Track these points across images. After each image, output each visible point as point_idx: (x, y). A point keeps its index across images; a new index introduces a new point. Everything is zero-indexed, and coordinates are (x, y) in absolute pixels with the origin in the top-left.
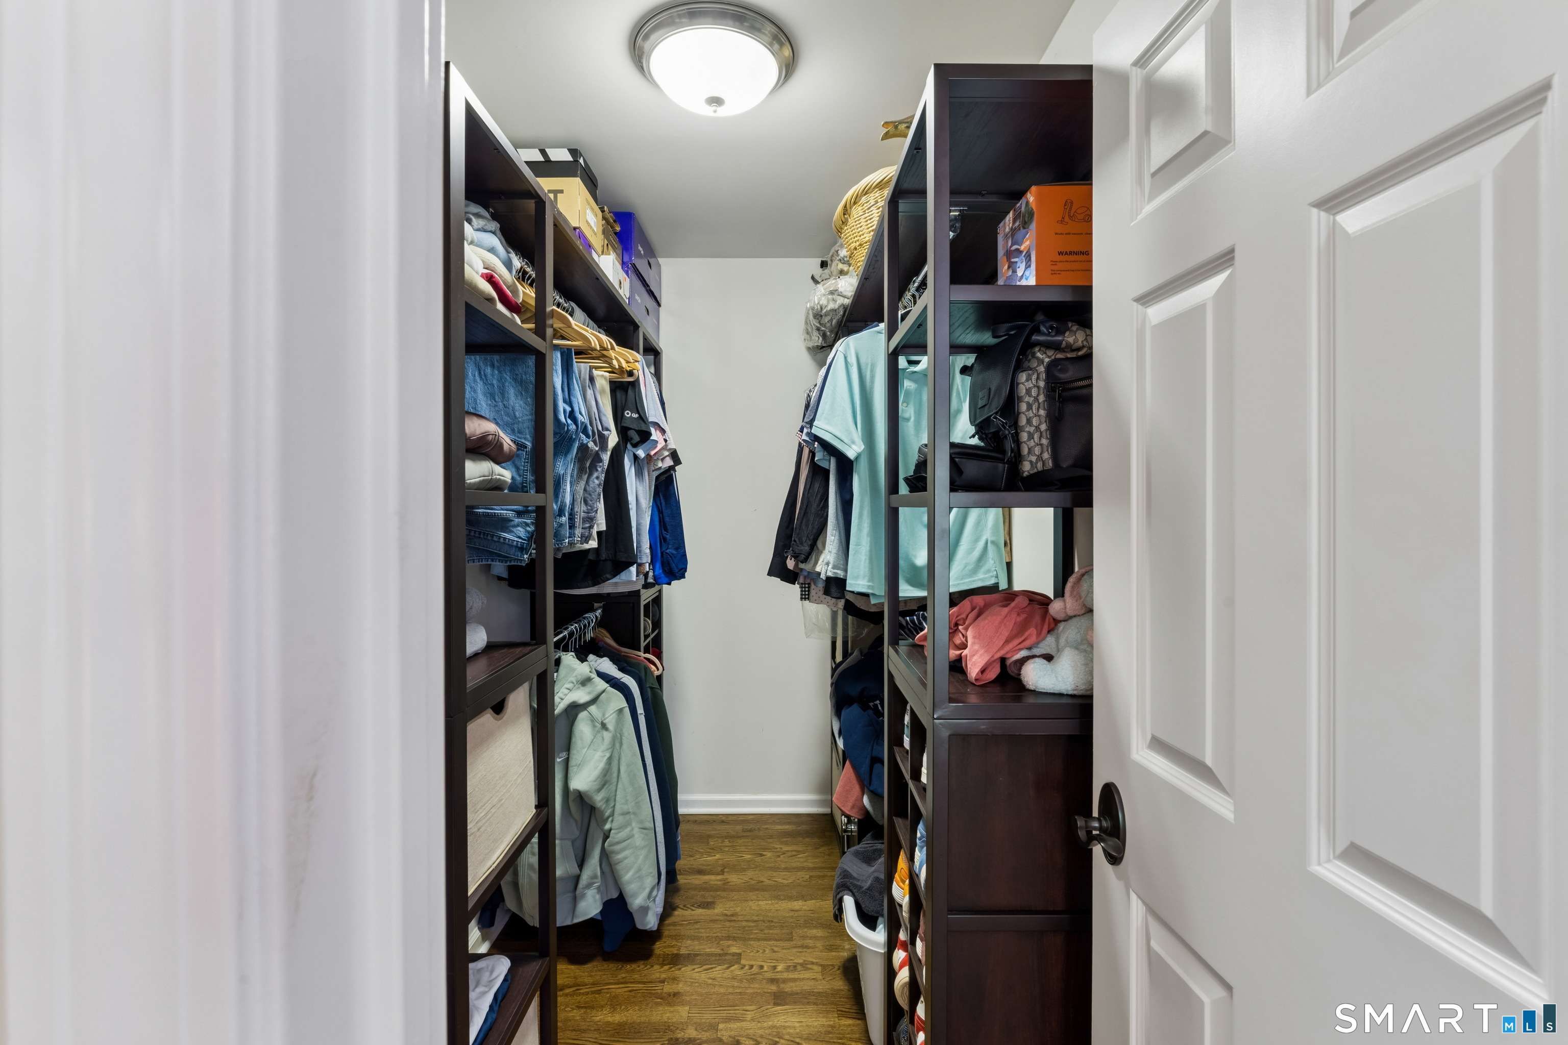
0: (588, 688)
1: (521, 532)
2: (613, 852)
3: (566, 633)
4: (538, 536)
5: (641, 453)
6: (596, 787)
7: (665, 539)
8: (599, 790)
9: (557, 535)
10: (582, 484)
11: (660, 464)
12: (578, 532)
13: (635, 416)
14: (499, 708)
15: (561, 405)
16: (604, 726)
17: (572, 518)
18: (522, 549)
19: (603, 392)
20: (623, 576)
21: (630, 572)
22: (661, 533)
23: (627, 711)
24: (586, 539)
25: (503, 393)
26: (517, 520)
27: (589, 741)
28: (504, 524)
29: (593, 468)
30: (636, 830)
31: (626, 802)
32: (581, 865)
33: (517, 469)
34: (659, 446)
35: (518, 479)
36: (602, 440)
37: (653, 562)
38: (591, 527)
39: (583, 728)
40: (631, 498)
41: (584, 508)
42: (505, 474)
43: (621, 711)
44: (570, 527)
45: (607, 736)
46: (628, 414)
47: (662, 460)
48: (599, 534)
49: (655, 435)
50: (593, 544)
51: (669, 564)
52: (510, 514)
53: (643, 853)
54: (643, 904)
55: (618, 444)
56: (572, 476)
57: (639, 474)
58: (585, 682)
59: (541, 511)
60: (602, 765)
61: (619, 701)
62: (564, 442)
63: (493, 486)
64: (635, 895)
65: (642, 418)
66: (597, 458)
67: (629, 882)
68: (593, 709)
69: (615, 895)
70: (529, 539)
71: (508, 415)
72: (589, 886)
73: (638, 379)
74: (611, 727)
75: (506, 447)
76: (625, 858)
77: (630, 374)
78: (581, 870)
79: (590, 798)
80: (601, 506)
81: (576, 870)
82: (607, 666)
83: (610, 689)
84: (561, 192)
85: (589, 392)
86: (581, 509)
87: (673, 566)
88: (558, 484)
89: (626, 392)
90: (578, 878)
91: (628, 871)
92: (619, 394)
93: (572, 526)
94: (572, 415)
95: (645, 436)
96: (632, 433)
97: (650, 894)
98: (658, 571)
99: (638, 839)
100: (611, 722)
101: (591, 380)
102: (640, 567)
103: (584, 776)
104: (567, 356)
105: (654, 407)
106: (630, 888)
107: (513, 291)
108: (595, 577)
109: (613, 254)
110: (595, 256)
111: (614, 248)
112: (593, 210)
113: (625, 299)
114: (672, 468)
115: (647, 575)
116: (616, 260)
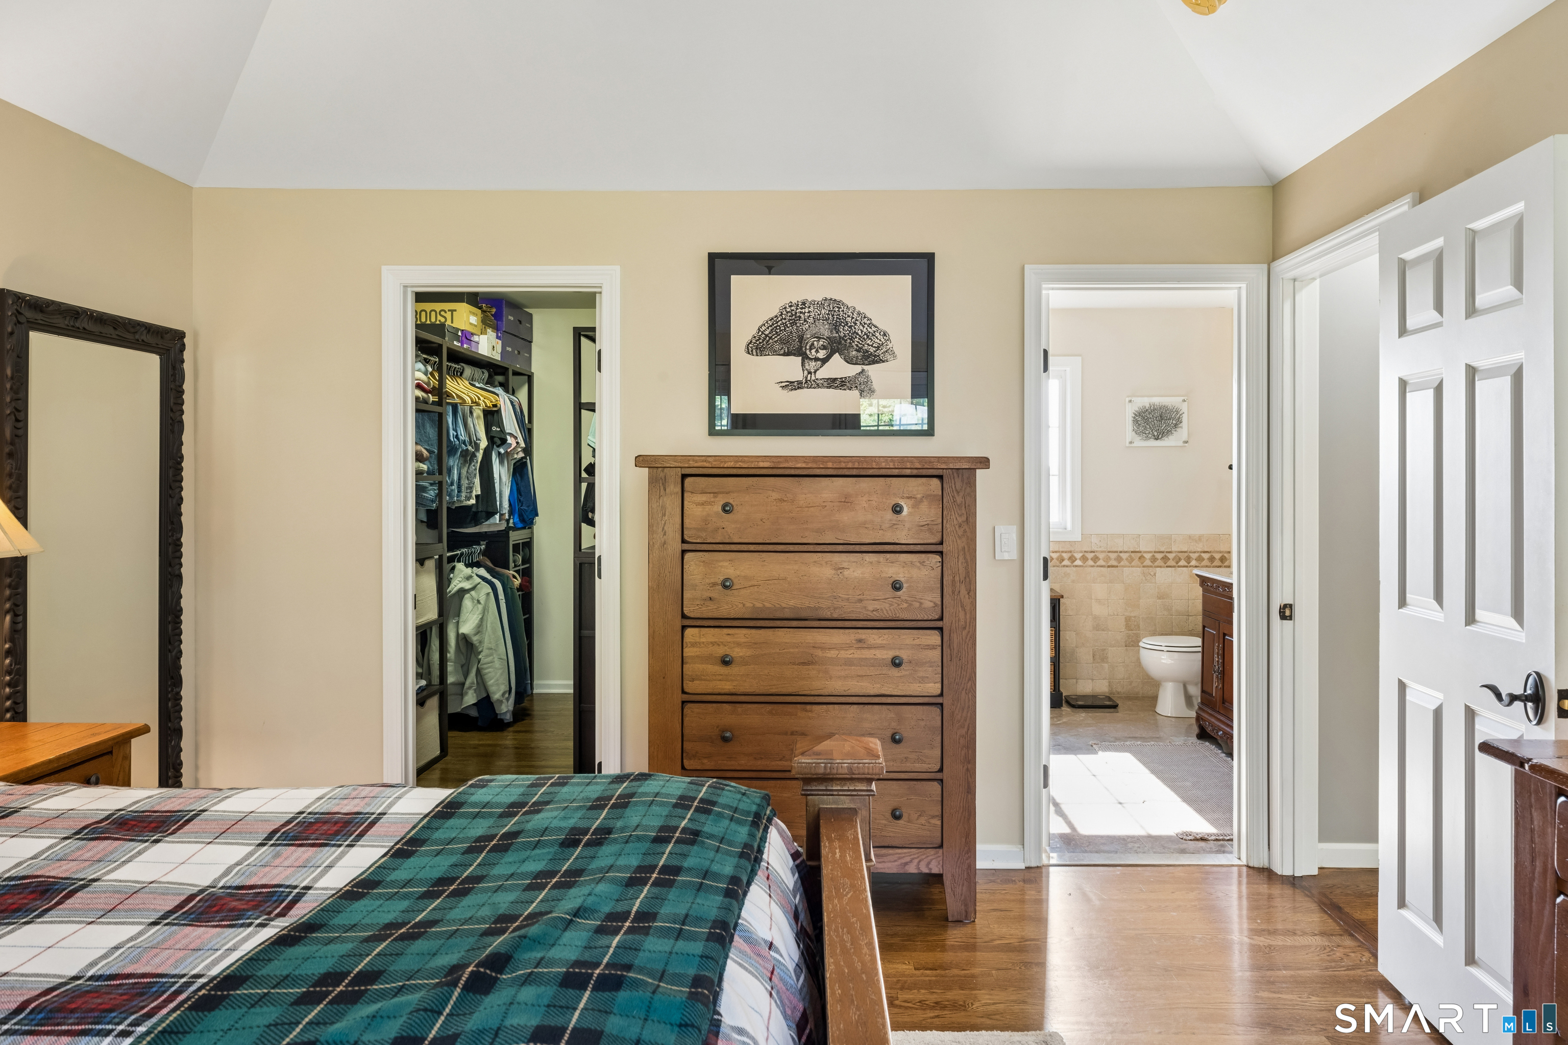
0: (470, 582)
1: (432, 493)
2: (482, 669)
3: (459, 552)
4: (440, 495)
5: (502, 451)
6: (473, 633)
7: (520, 500)
8: (476, 634)
9: (450, 495)
10: (466, 469)
11: (516, 456)
12: (463, 495)
13: (498, 429)
14: (422, 563)
15: (452, 432)
16: (479, 602)
17: (459, 487)
18: (433, 501)
19: (478, 417)
20: (491, 521)
21: (495, 518)
22: (518, 497)
23: (492, 594)
24: (469, 498)
25: (424, 426)
26: (430, 488)
27: (470, 610)
28: (424, 489)
29: (471, 460)
30: (496, 659)
31: (490, 643)
32: (466, 677)
33: (431, 463)
34: (513, 447)
35: (431, 468)
36: (477, 447)
37: (511, 513)
38: (471, 492)
39: (467, 602)
40: (496, 476)
41: (467, 482)
42: (424, 467)
43: (488, 594)
44: (458, 492)
45: (480, 607)
46: (494, 428)
47: (517, 453)
48: (477, 496)
49: (510, 440)
50: (473, 501)
51: (522, 515)
52: (427, 485)
53: (500, 671)
54: (499, 698)
55: (488, 446)
56: (458, 466)
57: (501, 462)
58: (469, 578)
59: (440, 484)
60: (477, 622)
61: (488, 589)
62: (452, 450)
63: (419, 473)
64: (495, 693)
65: (503, 431)
66: (474, 455)
67: (492, 686)
68: (473, 593)
69: (484, 695)
70: (436, 497)
71: (426, 437)
72: (470, 688)
73: (500, 408)
74: (482, 602)
75: (425, 455)
76: (489, 672)
77: (495, 406)
78: (466, 679)
79: (470, 638)
80: (477, 481)
81: (462, 679)
82: (482, 572)
83: (483, 582)
84: (455, 310)
85: (470, 420)
86: (465, 482)
87: (525, 517)
88: (450, 471)
89: (493, 415)
90: (463, 684)
91: (491, 680)
92: (489, 417)
93: (459, 491)
94: (457, 437)
95: (504, 441)
96: (497, 439)
97: (503, 695)
98: (517, 519)
99: (497, 664)
100: (483, 599)
101: (471, 413)
102: (502, 515)
103: (467, 627)
104: (455, 407)
105: (510, 424)
106: (492, 689)
107: (428, 384)
108: (476, 521)
109: (489, 331)
110: (475, 338)
111: (490, 326)
112: (474, 314)
113: (497, 356)
114: (525, 458)
115: (508, 521)
116: (491, 334)
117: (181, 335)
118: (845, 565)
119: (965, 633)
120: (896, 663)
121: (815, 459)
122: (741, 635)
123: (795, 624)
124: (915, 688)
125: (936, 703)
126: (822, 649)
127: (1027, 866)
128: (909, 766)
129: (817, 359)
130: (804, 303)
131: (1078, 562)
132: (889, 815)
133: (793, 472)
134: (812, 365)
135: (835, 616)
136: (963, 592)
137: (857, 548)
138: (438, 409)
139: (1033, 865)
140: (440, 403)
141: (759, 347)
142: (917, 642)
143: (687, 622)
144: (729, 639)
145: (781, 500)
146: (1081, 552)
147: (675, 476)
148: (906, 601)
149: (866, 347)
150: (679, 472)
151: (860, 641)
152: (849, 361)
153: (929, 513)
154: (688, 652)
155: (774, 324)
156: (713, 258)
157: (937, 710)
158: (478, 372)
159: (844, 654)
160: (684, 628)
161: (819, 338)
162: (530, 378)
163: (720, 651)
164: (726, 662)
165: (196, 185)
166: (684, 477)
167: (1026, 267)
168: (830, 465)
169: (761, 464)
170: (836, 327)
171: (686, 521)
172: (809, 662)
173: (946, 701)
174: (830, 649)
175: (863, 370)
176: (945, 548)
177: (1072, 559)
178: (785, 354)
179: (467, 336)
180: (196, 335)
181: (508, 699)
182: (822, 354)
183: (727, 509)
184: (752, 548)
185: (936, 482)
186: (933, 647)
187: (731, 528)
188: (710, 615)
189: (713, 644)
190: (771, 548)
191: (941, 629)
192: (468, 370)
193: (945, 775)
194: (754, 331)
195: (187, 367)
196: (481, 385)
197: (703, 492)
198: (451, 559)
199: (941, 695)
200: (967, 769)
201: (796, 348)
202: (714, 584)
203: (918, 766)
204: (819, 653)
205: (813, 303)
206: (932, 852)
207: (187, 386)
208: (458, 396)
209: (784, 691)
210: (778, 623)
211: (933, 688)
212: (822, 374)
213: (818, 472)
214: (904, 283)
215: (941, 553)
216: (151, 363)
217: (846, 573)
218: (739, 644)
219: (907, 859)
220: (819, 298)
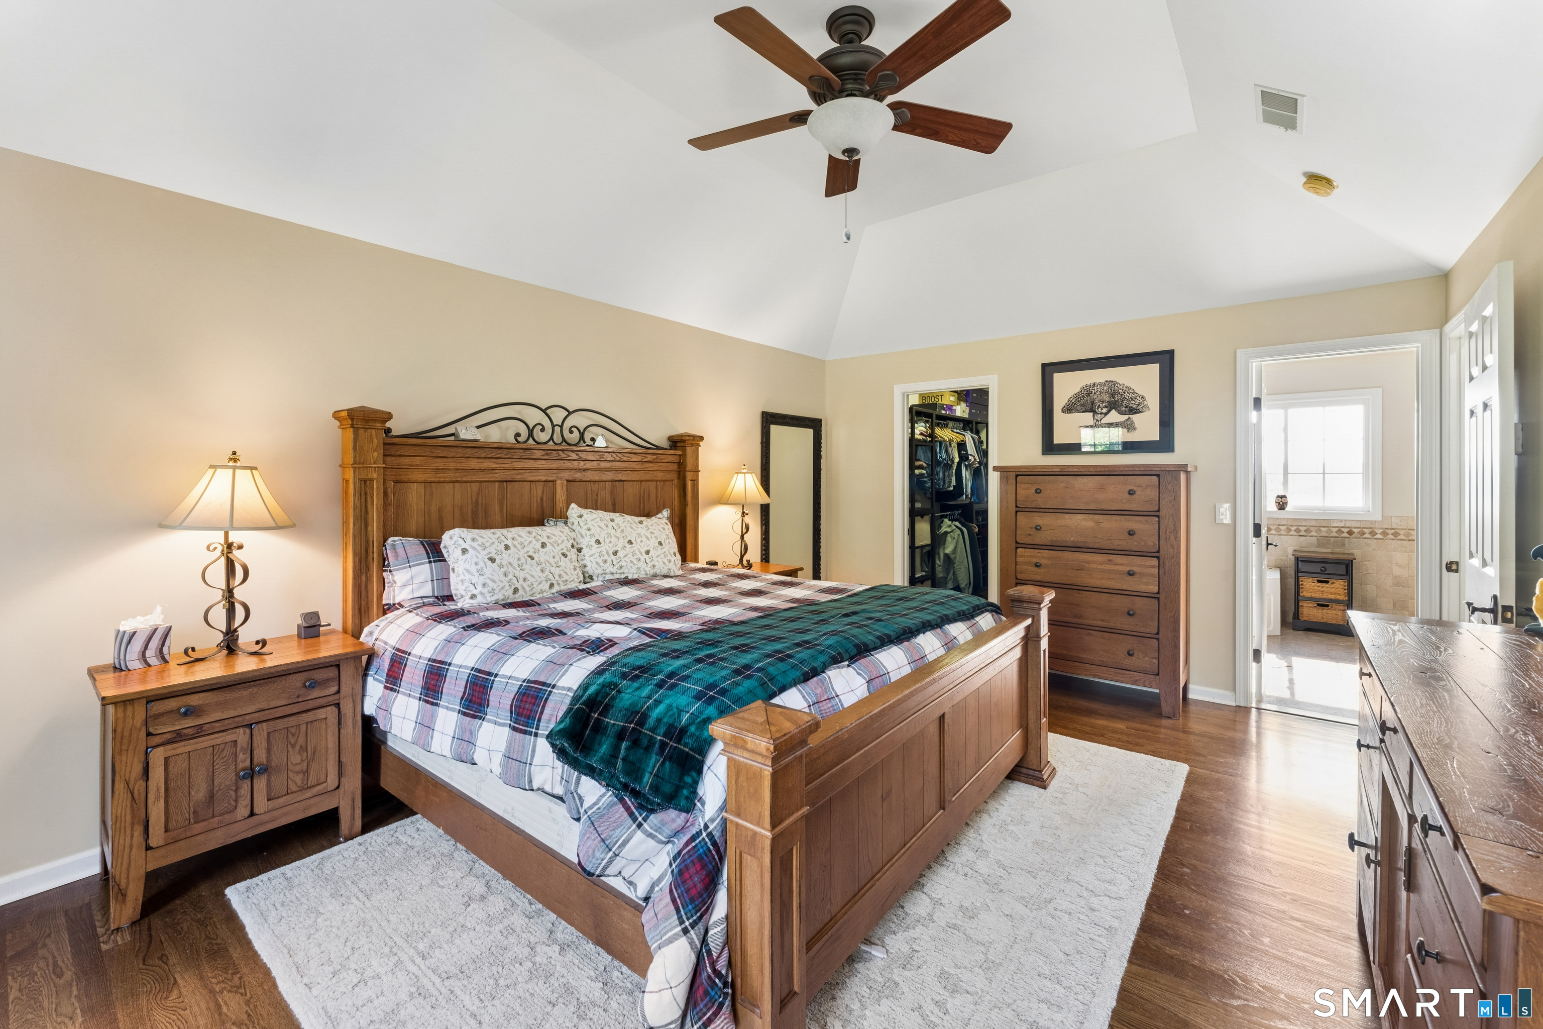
0: (951, 528)
1: (929, 484)
2: (956, 571)
3: (946, 513)
4: (936, 486)
5: (967, 463)
6: (951, 554)
7: (978, 488)
8: (952, 556)
9: (939, 485)
10: (947, 472)
11: (975, 466)
12: (947, 485)
13: (965, 453)
14: (922, 517)
15: (939, 455)
16: (954, 539)
17: (944, 481)
18: (930, 488)
19: (954, 447)
20: (961, 498)
21: (964, 497)
22: (976, 487)
23: (961, 535)
24: (950, 487)
25: (926, 452)
26: (929, 481)
27: (949, 542)
28: (926, 482)
29: (950, 468)
30: (962, 567)
31: (960, 558)
32: (948, 575)
33: (928, 470)
34: (973, 461)
35: (928, 472)
36: (953, 462)
37: (973, 494)
38: (951, 484)
39: (949, 538)
40: (964, 476)
42: (924, 472)
43: (959, 534)
45: (955, 541)
46: (963, 453)
47: (976, 464)
48: (954, 486)
49: (970, 457)
50: (951, 489)
51: (979, 496)
52: (927, 480)
53: (965, 574)
55: (959, 461)
56: (942, 471)
57: (967, 469)
58: (950, 526)
59: (933, 480)
60: (953, 549)
61: (959, 532)
62: (939, 463)
63: (922, 475)
65: (967, 453)
66: (951, 466)
67: (960, 580)
68: (951, 534)
69: (957, 585)
71: (927, 457)
72: (950, 580)
73: (967, 442)
75: (924, 467)
76: (959, 574)
77: (964, 441)
79: (949, 556)
80: (954, 479)
81: (946, 576)
82: (957, 523)
83: (957, 529)
84: (944, 396)
85: (949, 449)
86: (947, 479)
88: (938, 474)
89: (963, 445)
90: (946, 578)
91: (960, 577)
92: (960, 447)
93: (944, 483)
94: (942, 457)
95: (967, 459)
96: (964, 457)
97: (966, 585)
98: (975, 498)
99: (963, 569)
100: (956, 537)
101: (950, 445)
102: (967, 496)
103: (949, 550)
104: (940, 443)
105: (971, 448)
106: (961, 582)
107: (927, 432)
108: (955, 499)
109: (962, 403)
110: (954, 408)
111: (962, 401)
112: (953, 396)
113: (966, 416)
114: (980, 466)
115: (971, 499)
116: (963, 405)
117: (820, 421)
118: (1101, 521)
119: (1173, 560)
120: (1131, 574)
121: (1083, 467)
122: (1045, 553)
123: (1074, 549)
124: (1142, 588)
125: (1155, 597)
126: (1089, 563)
127: (1238, 704)
128: (1138, 629)
129: (1101, 413)
130: (1094, 384)
131: (1379, 536)
132: (1126, 653)
133: (1072, 473)
134: (1099, 417)
135: (1096, 547)
136: (1172, 537)
137: (1108, 512)
138: (931, 444)
139: (1242, 705)
140: (931, 441)
141: (1069, 409)
142: (1143, 563)
143: (1018, 545)
144: (1039, 555)
145: (1066, 487)
146: (1382, 529)
147: (1013, 475)
148: (1137, 541)
149: (1131, 405)
150: (1014, 474)
151: (1110, 560)
152: (1121, 413)
153: (1153, 494)
154: (1019, 559)
155: (1077, 396)
156: (1044, 366)
157: (1156, 601)
158: (957, 424)
159: (1100, 567)
160: (1017, 548)
161: (1103, 402)
162: (987, 425)
163: (1035, 560)
164: (1037, 565)
165: (827, 360)
166: (1017, 476)
167: (1238, 351)
168: (1092, 469)
169: (1055, 470)
170: (1113, 395)
171: (1018, 497)
172: (1080, 569)
173: (1161, 596)
174: (1093, 563)
175: (1129, 418)
176: (1161, 514)
177: (1373, 533)
178: (1083, 412)
179: (949, 408)
180: (826, 420)
181: (969, 588)
182: (1104, 410)
183: (1038, 491)
184: (1051, 511)
185: (1155, 478)
186: (1153, 567)
187: (1040, 501)
188: (1029, 542)
189: (1031, 556)
190: (1061, 511)
191: (1158, 558)
192: (951, 424)
193: (1161, 636)
194: (1066, 401)
195: (823, 433)
196: (958, 431)
197: (1026, 483)
198: (942, 517)
199: (1158, 593)
200: (1175, 635)
201: (1091, 408)
202: (1031, 528)
203: (1143, 630)
204: (1087, 565)
205: (1099, 384)
206: (1153, 677)
207: (823, 441)
208: (941, 437)
209: (1068, 583)
210: (1065, 549)
211: (1154, 589)
212: (1103, 421)
213: (1086, 473)
214: (1154, 369)
215: (1158, 516)
216: (810, 432)
217: (1102, 525)
218: (1044, 558)
219: (1138, 678)
220: (1103, 381)
